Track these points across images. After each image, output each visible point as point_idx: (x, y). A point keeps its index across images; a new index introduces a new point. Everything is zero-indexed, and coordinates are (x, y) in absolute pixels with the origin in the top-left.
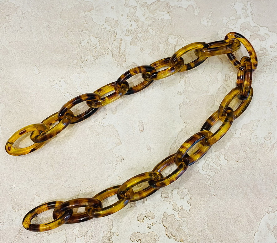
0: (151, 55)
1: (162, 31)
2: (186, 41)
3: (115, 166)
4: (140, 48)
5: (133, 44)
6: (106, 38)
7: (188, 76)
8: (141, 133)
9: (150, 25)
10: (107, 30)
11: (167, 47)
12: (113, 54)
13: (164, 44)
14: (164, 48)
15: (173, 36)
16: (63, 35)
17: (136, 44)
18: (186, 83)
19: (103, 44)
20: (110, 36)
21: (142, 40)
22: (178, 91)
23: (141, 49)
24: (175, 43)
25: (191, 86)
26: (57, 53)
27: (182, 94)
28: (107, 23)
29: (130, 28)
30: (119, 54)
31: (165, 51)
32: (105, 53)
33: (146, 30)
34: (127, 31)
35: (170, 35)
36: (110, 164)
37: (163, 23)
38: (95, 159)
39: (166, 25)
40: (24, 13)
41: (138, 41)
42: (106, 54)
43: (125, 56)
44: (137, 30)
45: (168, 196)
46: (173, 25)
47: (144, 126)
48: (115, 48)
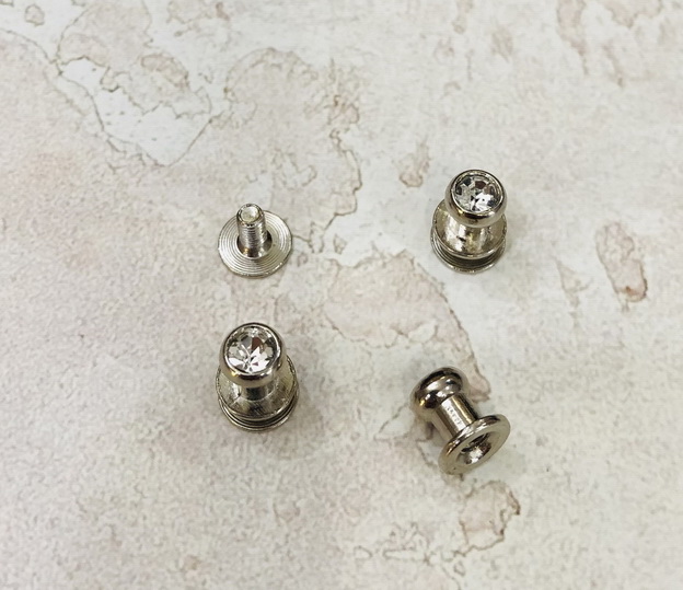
3: (449, 567)
8: (625, 308)
36: (407, 554)
38: (281, 508)
47: (648, 259)
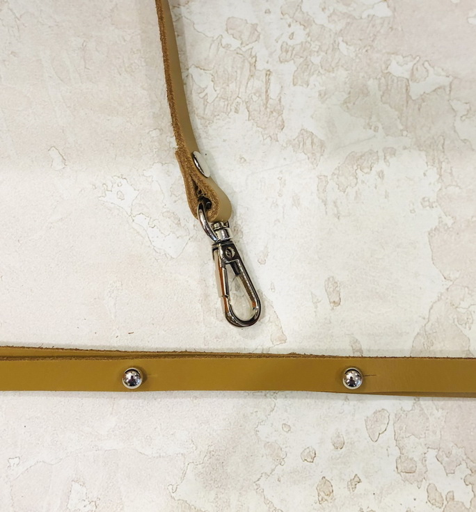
0: (348, 108)
1: (371, 46)
2: (436, 68)
4: (319, 91)
5: (299, 83)
6: (230, 70)
7: (447, 159)
9: (340, 33)
10: (232, 49)
11: (387, 85)
12: (250, 109)
13: (380, 79)
14: (380, 90)
15: (400, 58)
16: (120, 67)
17: (307, 82)
18: (441, 176)
19: (224, 85)
20: (238, 66)
21: (321, 71)
22: (424, 199)
23: (320, 95)
24: (407, 75)
25: (454, 183)
26: (109, 115)
27: (434, 205)
28: (230, 31)
29: (291, 42)
30: (266, 108)
31: (382, 96)
32: (229, 110)
33: (331, 46)
34: (284, 49)
35: (393, 56)
37: (373, 26)
39: (382, 31)
40: (18, 15)
41: (313, 74)
42: (233, 110)
43: (280, 114)
44: (308, 45)
45: (414, 469)
46: (400, 29)
48: (255, 94)
